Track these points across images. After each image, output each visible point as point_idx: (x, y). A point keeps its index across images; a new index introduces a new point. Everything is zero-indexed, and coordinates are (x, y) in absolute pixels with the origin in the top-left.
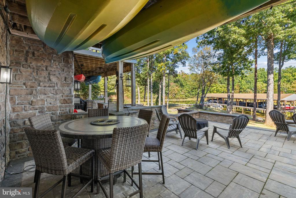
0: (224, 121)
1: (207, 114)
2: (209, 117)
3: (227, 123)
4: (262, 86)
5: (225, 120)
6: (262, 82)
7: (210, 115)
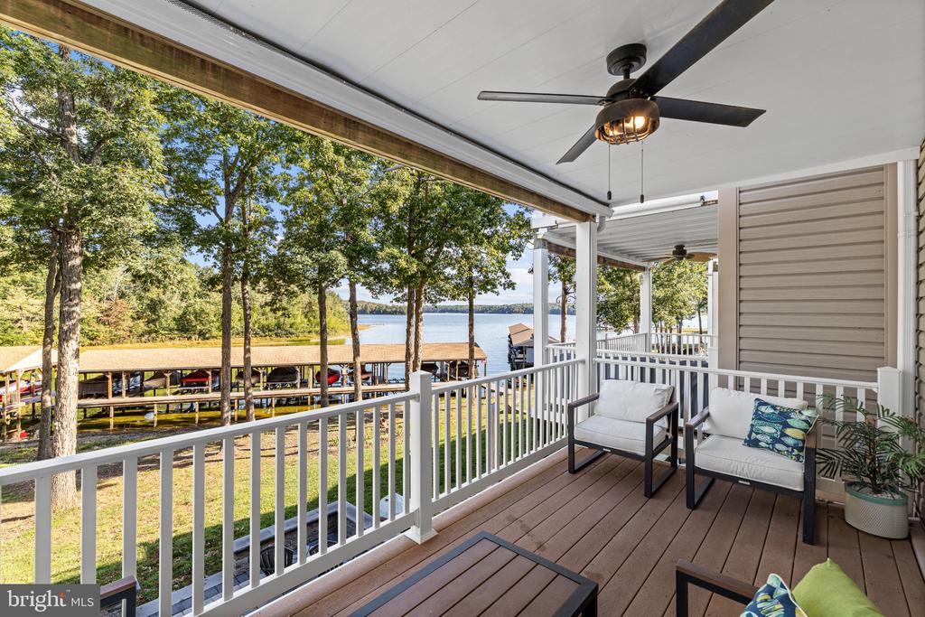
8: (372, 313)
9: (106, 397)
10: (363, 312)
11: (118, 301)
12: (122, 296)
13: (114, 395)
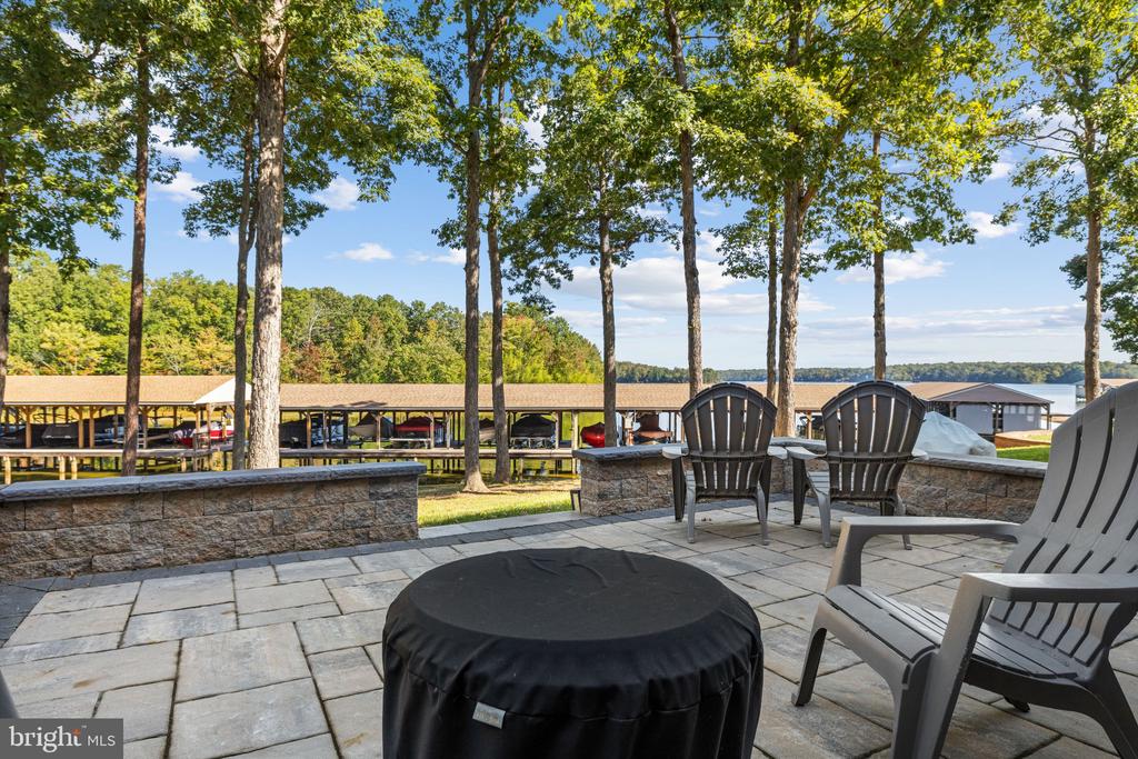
0: (298, 536)
1: (117, 507)
2: (145, 529)
3: (335, 545)
4: (84, 346)
5: (313, 520)
6: (82, 327)
7: (153, 510)
8: (643, 380)
9: (305, 447)
10: (629, 379)
11: (313, 347)
12: (317, 341)
13: (313, 445)
